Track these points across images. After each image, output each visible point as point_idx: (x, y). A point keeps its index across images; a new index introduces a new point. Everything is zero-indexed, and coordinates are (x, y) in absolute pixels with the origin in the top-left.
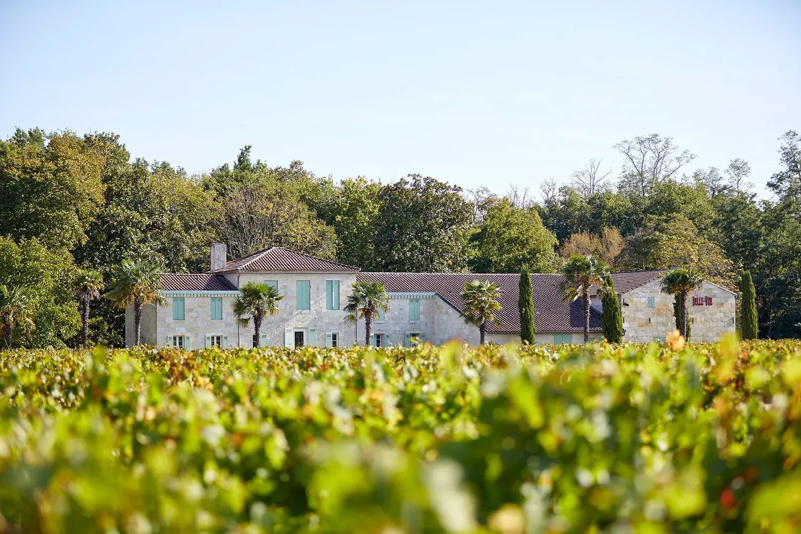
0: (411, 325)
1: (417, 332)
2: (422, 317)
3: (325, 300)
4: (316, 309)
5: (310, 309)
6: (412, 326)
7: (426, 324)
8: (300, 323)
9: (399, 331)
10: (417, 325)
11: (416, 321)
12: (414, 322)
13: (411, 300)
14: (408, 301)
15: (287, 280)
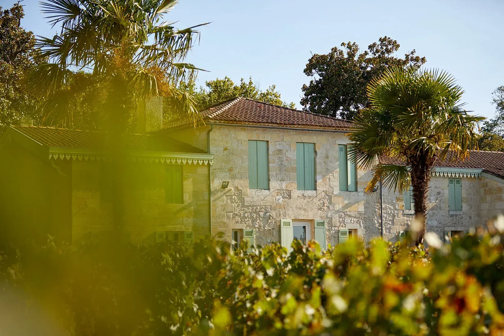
0: (452, 218)
1: (459, 229)
2: (465, 207)
3: (337, 175)
4: (324, 189)
5: (316, 189)
6: (453, 220)
7: (470, 218)
8: (303, 212)
9: (437, 227)
10: (458, 218)
11: (458, 213)
12: (454, 213)
13: (451, 180)
14: (447, 181)
15: (282, 140)
